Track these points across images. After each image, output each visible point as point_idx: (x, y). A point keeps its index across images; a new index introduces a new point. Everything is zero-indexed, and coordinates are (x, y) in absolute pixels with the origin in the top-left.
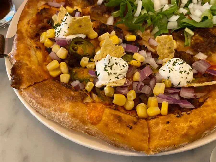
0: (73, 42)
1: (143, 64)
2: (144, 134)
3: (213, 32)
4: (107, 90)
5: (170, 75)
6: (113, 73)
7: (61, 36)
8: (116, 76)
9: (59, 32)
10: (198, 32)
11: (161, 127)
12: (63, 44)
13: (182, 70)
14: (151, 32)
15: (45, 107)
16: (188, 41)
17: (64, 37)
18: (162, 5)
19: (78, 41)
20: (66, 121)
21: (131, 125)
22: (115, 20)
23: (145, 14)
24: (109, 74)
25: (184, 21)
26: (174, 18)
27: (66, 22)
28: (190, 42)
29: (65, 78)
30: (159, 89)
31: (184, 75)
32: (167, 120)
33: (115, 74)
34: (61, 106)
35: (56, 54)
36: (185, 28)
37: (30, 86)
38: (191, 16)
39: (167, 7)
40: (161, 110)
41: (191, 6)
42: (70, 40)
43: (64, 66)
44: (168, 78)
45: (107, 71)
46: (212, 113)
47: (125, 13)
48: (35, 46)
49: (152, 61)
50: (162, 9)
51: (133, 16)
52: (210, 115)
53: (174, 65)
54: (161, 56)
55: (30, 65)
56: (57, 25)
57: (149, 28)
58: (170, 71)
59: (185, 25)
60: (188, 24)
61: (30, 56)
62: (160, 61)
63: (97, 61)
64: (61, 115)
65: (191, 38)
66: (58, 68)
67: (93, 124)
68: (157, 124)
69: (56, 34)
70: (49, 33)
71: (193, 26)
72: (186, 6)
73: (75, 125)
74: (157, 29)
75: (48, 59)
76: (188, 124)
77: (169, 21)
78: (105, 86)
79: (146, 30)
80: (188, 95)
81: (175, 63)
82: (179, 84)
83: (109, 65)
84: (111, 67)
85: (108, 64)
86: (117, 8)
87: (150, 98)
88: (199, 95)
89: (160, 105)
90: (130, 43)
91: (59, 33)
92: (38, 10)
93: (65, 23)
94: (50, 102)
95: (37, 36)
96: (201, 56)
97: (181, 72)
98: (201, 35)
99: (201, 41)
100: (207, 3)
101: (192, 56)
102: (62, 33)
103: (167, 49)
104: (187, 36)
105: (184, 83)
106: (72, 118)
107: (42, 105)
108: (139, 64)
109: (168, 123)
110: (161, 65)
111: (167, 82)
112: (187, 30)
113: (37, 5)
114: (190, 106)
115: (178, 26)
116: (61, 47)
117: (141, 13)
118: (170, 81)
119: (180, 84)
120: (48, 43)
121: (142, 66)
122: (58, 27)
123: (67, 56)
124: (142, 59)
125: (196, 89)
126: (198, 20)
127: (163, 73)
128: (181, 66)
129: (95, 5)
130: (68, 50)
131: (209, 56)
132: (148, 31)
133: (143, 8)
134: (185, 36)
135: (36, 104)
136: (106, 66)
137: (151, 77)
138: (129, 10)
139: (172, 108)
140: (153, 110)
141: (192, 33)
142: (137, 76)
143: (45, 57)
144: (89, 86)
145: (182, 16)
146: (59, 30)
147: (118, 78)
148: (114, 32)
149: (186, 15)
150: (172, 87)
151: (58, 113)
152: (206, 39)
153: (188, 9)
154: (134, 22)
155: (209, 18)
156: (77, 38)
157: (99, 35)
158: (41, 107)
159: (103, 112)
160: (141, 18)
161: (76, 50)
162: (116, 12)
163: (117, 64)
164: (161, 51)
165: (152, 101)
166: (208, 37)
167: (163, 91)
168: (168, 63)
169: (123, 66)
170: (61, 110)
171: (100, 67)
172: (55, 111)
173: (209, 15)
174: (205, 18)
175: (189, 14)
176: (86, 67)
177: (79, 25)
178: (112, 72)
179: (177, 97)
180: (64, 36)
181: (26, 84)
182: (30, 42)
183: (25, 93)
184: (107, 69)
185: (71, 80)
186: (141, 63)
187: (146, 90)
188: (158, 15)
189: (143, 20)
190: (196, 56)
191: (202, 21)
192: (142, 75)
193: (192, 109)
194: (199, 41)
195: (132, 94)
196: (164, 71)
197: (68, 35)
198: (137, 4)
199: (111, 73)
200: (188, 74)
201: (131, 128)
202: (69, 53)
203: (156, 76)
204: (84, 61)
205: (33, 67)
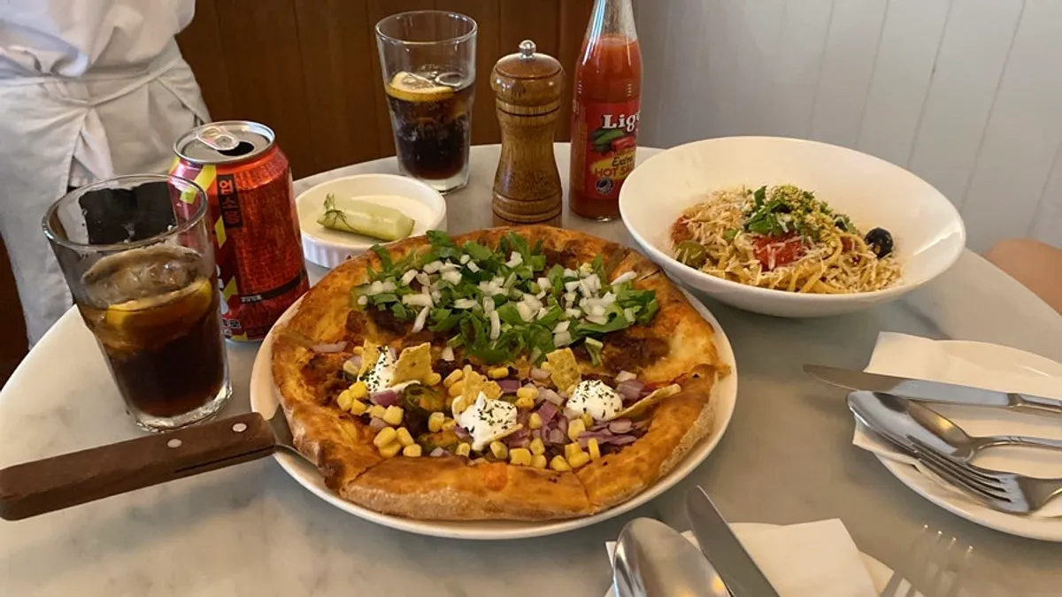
0: (408, 392)
1: (538, 402)
2: (577, 486)
3: (632, 336)
4: (496, 448)
5: (587, 404)
6: (496, 421)
7: (381, 389)
8: (502, 424)
9: (376, 382)
10: (608, 341)
11: (598, 472)
12: (388, 400)
13: (601, 394)
14: (528, 358)
15: (405, 493)
16: (598, 359)
17: (388, 389)
18: (534, 311)
19: (414, 390)
20: (449, 502)
21: (553, 478)
22: (455, 352)
23: (508, 331)
24: (491, 423)
25: (579, 327)
26: (563, 326)
27: (385, 363)
28: (600, 361)
29: (413, 450)
30: (576, 428)
31: (606, 399)
32: (603, 462)
33: (499, 422)
34: (434, 481)
35: (382, 419)
36: (585, 339)
37: (360, 474)
38: (587, 318)
39: (543, 312)
40: (589, 454)
41: (583, 303)
42: (400, 392)
43: (404, 434)
44: (585, 409)
45: (485, 419)
46: (662, 435)
47: (471, 338)
48: (336, 416)
49: (550, 394)
50: (535, 317)
51: (489, 339)
52: (662, 439)
53: (588, 389)
54: (561, 387)
55: (346, 445)
56: (367, 374)
57: (523, 352)
58: (584, 399)
59: (584, 333)
60: (587, 330)
61: (337, 431)
62: (563, 394)
63: (461, 413)
64: (439, 494)
65: (601, 353)
66: (396, 440)
67: (497, 489)
68: (590, 472)
69: (371, 387)
70: (358, 388)
71: (597, 332)
72: (575, 305)
73: (466, 502)
74: (537, 352)
75: (366, 432)
76: (633, 458)
77: (554, 334)
78: (491, 443)
79: (519, 357)
80: (624, 426)
81: (587, 386)
82: (604, 414)
83: (487, 410)
84: (490, 412)
85: (485, 408)
86: (453, 331)
87: (567, 447)
88: (640, 425)
89: (586, 449)
90: (499, 380)
91: (376, 385)
92: (301, 362)
93: (385, 366)
94: (411, 483)
95: (329, 402)
96: (625, 376)
97: (600, 396)
98: (614, 345)
99: (616, 353)
100: (608, 293)
101: (611, 378)
102: (383, 383)
103: (568, 373)
104: (593, 352)
105: (611, 414)
106: (458, 492)
107: (400, 492)
108: (531, 404)
109: (606, 464)
110: (566, 400)
111: (585, 416)
112: (589, 340)
113: (295, 356)
114: (630, 439)
115: (573, 338)
116: (386, 407)
117: (501, 332)
118: (589, 416)
119: (606, 413)
120: (358, 408)
121: (537, 406)
122: (371, 376)
123: (404, 419)
124: (533, 394)
125: (632, 418)
126: (603, 321)
127: (575, 406)
128: (598, 387)
129: (408, 334)
130: (402, 407)
131: (639, 374)
132: (524, 358)
133: (502, 322)
134: (589, 351)
135: (387, 495)
136: (481, 413)
137: (557, 418)
138: (477, 331)
139: (604, 449)
140: (577, 458)
141: (600, 345)
142: (535, 419)
143: (360, 430)
144: (463, 449)
145: (574, 320)
146: (375, 379)
147: (506, 428)
148: (469, 367)
149: (579, 319)
150: (595, 421)
151: (432, 493)
152: (625, 350)
153: (581, 309)
154: (493, 348)
155: (619, 314)
156: (410, 386)
157: (444, 377)
158: (397, 497)
159: (506, 470)
160: (506, 337)
161: (418, 403)
162: (455, 338)
163: (497, 406)
164: (560, 378)
165: (572, 448)
166: (627, 345)
167: (584, 429)
168: (576, 390)
169: (509, 408)
170: (437, 487)
171: (468, 419)
172: (425, 492)
173: (617, 310)
174: (612, 316)
175: (584, 316)
176: (441, 431)
177: (411, 362)
178: (495, 419)
179: (606, 431)
180: (386, 387)
181: (354, 472)
182: (328, 411)
183: (357, 487)
184: (484, 416)
185: (426, 453)
186: (535, 400)
187: (557, 437)
188: (532, 328)
189: (510, 342)
190: (617, 379)
191: (610, 321)
192: (543, 416)
193: (633, 442)
194: (614, 354)
195: (537, 444)
196: (575, 402)
197: (395, 383)
198: (489, 318)
199: (493, 422)
200: (612, 397)
201: (555, 481)
202: (405, 413)
203: (565, 414)
204: (437, 419)
205: (352, 447)
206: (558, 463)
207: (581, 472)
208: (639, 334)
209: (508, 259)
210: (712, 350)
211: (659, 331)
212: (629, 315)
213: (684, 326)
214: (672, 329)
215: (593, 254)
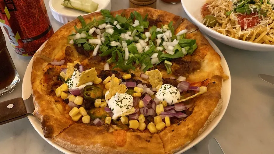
0: (85, 90)
1: (143, 94)
2: (159, 143)
3: (185, 60)
4: (123, 120)
5: (165, 97)
6: (123, 106)
7: (74, 88)
8: (126, 107)
9: (72, 84)
10: (174, 62)
11: (169, 135)
12: (77, 93)
13: (171, 92)
14: (140, 68)
15: (79, 145)
16: (169, 70)
17: (77, 88)
18: (143, 48)
19: (88, 88)
20: (99, 151)
21: (148, 139)
22: (110, 65)
23: (132, 57)
24: (121, 107)
25: (162, 56)
26: (155, 55)
27: (76, 76)
28: (171, 70)
29: (86, 119)
30: (160, 109)
31: (174, 94)
32: (172, 129)
33: (125, 106)
34: (93, 140)
35: (73, 102)
36: (164, 61)
37: (61, 132)
38: (166, 51)
39: (147, 48)
40: (165, 124)
41: (164, 44)
42: (82, 89)
43: (82, 110)
44: (164, 99)
45: (119, 105)
46: (200, 116)
47: (117, 59)
48: (53, 100)
49: (148, 90)
50: (144, 50)
51: (124, 59)
52: (199, 118)
53: (165, 89)
54: (153, 85)
55: (55, 117)
56: (68, 80)
57: (138, 66)
58: (163, 94)
59: (163, 58)
60: (166, 57)
61: (52, 109)
62: (154, 89)
63: (109, 100)
64: (95, 147)
65: (171, 67)
66: (79, 113)
67: (121, 146)
68: (166, 134)
69: (70, 87)
70: (64, 87)
71: (169, 58)
72: (161, 45)
73: (107, 151)
74: (144, 66)
75: (67, 108)
76: (186, 128)
77: (151, 58)
78: (121, 117)
79: (136, 68)
80: (180, 108)
81: (165, 88)
82: (172, 102)
83: (119, 101)
84: (121, 101)
86: (109, 56)
87: (155, 118)
88: (188, 106)
89: (164, 121)
90: (128, 80)
91: (72, 86)
92: (44, 70)
93: (75, 77)
94: (82, 140)
95: (52, 92)
96: (182, 79)
97: (171, 93)
98: (177, 63)
99: (178, 68)
100: (175, 40)
101: (175, 80)
102: (74, 85)
103: (157, 79)
104: (168, 66)
105: (176, 101)
106: (103, 147)
107: (77, 144)
108: (140, 95)
109: (173, 131)
110: (155, 92)
111: (164, 102)
112: (166, 62)
113: (42, 67)
114: (184, 115)
115: (159, 60)
116: (76, 96)
117: (129, 56)
118: (166, 102)
120: (64, 95)
121: (143, 96)
122: (70, 81)
123: (83, 102)
124: (141, 91)
125: (185, 103)
126: (172, 53)
127: (159, 97)
128: (170, 89)
129: (91, 57)
130: (83, 97)
131: (187, 77)
132: (138, 68)
133: (129, 52)
134: (166, 66)
135: (71, 145)
136: (117, 102)
137: (151, 102)
138: (119, 56)
139: (173, 120)
140: (160, 126)
141: (170, 63)
142: (141, 103)
143: (64, 107)
144: (108, 120)
145: (160, 52)
146: (71, 83)
147: (128, 108)
148: (113, 75)
149: (162, 51)
150: (168, 105)
151: (91, 146)
152: (181, 66)
153: (163, 47)
154: (125, 64)
155: (180, 50)
156: (87, 86)
157: (103, 79)
158: (76, 146)
159: (126, 135)
160: (130, 60)
161: (89, 95)
162: (110, 59)
163: (125, 98)
164: (153, 81)
165: (157, 119)
166: (183, 64)
167: (163, 110)
168: (160, 89)
169: (130, 98)
170: (93, 143)
171: (112, 103)
172: (89, 145)
173: (179, 48)
174: (177, 51)
175: (164, 50)
176: (100, 107)
177: (87, 76)
178: (123, 105)
179: (173, 112)
180: (76, 87)
181: (58, 132)
182: (49, 98)
183: (58, 139)
184: (118, 104)
186: (141, 93)
187: (151, 112)
188: (142, 56)
189: (133, 61)
190: (178, 80)
191: (175, 53)
192: (145, 102)
193: (186, 117)
194: (177, 68)
195: (142, 118)
196: (159, 95)
197: (80, 85)
198: (124, 50)
199: (122, 106)
200: (176, 93)
201: (149, 141)
202: (84, 99)
203: (155, 100)
204: (98, 102)
205: (58, 117)
206: (151, 127)
207: (162, 133)
208: (187, 59)
209: (134, 23)
210: (221, 68)
211: (197, 58)
212: (184, 50)
213: (208, 56)
214: (203, 57)
215: (169, 21)
